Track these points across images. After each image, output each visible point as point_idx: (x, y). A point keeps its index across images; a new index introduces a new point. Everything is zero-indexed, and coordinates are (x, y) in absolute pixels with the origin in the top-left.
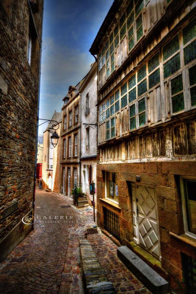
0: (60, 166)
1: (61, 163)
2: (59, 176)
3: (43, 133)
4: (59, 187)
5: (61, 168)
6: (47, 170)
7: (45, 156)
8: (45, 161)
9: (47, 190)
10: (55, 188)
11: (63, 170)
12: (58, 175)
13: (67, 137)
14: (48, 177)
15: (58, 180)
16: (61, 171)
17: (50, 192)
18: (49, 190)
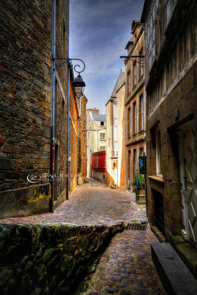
0: (126, 149)
1: (127, 144)
2: (125, 165)
3: (106, 106)
4: (126, 181)
5: (127, 153)
6: (111, 158)
7: (109, 139)
8: (109, 145)
9: (112, 186)
10: (122, 184)
11: (129, 156)
12: (124, 163)
13: (131, 104)
14: (113, 168)
15: (124, 171)
16: (127, 157)
17: (115, 188)
18: (114, 187)
